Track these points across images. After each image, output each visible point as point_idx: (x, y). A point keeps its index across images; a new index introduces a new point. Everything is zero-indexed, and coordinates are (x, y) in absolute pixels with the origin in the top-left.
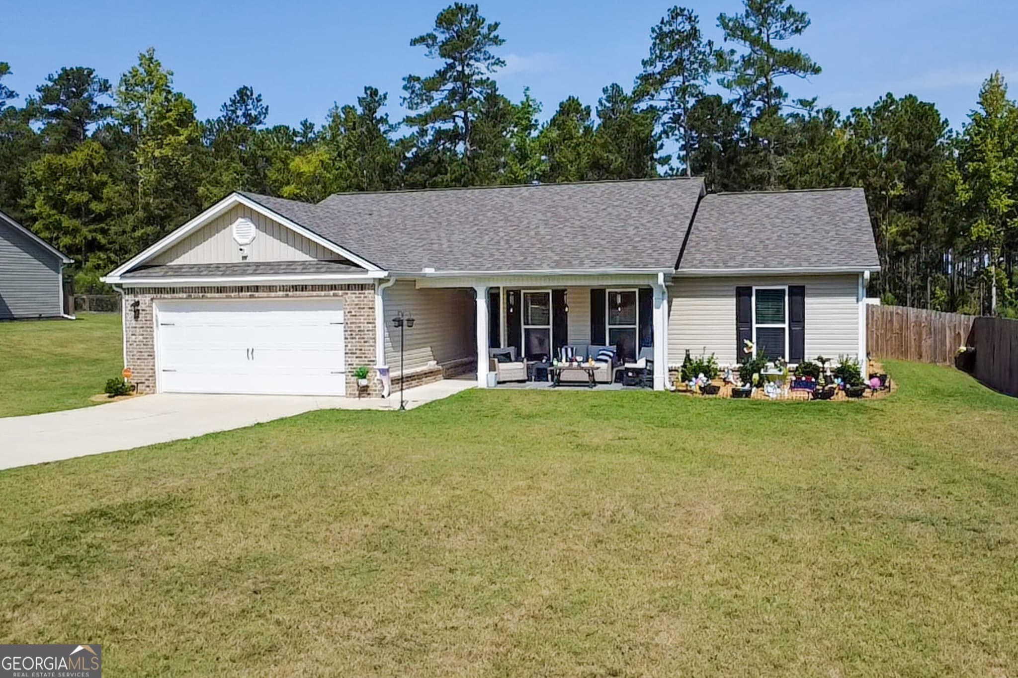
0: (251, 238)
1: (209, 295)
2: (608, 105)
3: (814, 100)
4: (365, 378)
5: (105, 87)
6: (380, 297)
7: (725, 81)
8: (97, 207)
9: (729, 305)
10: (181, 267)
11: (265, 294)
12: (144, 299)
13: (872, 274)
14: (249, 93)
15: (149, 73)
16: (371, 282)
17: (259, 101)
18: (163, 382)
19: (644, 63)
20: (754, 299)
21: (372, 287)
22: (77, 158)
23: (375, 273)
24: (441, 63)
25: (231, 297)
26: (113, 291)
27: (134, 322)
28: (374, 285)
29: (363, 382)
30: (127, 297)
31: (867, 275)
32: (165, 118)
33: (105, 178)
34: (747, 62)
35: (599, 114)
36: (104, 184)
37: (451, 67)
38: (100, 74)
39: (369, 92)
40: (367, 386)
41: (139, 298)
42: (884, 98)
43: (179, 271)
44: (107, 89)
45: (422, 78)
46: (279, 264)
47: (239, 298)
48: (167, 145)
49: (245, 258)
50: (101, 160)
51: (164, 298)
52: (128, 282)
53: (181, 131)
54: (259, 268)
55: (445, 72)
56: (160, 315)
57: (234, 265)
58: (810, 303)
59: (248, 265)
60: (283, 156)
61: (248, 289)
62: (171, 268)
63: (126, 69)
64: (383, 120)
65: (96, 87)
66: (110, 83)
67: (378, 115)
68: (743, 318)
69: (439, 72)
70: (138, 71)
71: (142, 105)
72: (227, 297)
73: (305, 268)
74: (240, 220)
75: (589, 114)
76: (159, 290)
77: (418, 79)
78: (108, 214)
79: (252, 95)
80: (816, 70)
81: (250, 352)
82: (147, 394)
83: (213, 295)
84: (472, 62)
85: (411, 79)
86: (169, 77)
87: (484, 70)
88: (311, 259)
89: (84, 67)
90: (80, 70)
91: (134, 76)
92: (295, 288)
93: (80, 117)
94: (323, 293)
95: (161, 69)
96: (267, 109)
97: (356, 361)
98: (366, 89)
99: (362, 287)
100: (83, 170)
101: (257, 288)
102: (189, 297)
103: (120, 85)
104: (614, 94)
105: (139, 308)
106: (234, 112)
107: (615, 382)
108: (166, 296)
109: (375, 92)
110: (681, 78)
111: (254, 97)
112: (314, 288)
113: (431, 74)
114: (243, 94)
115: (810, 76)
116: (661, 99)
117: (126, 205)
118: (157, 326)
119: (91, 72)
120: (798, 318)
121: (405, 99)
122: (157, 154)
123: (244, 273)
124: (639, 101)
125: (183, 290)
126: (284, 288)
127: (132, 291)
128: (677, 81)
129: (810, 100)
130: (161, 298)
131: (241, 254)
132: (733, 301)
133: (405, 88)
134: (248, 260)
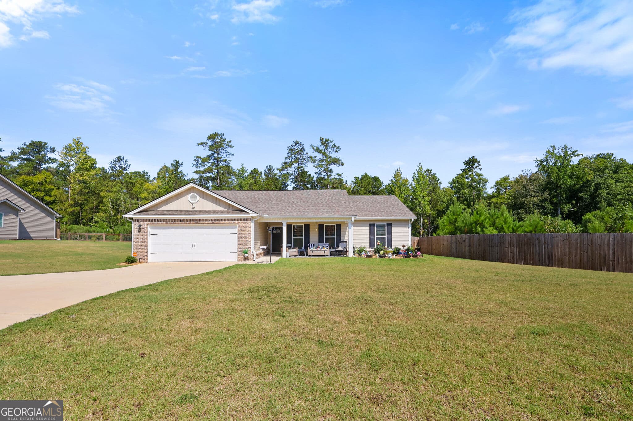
0: (196, 201)
1: (176, 222)
2: (268, 172)
3: (342, 174)
4: (247, 253)
5: (53, 150)
6: (253, 223)
7: (315, 166)
8: (47, 198)
9: (367, 229)
10: (163, 211)
11: (203, 222)
12: (144, 224)
13: (414, 219)
14: (122, 159)
15: (77, 146)
16: (250, 218)
17: (126, 161)
18: (151, 258)
19: (286, 158)
20: (375, 227)
21: (250, 220)
22: (38, 178)
23: (252, 214)
24: (209, 153)
25: (187, 223)
26: (128, 221)
27: (138, 234)
28: (251, 219)
29: (246, 255)
30: (135, 223)
31: (413, 220)
32: (85, 165)
33: (53, 187)
34: (321, 161)
35: (265, 175)
36: (52, 190)
37: (213, 154)
38: (51, 145)
39: (175, 162)
40: (248, 257)
41: (142, 223)
42: (364, 174)
43: (163, 213)
44: (54, 152)
45: (202, 157)
46: (210, 211)
47: (191, 224)
48: (85, 175)
49: (193, 208)
50: (51, 180)
51: (154, 224)
52: (135, 217)
53: (92, 171)
54: (201, 212)
55: (210, 156)
56: (150, 230)
57: (188, 211)
58: (394, 229)
59: (196, 211)
60: (140, 182)
61: (195, 220)
62: (158, 212)
63: (66, 144)
64: (181, 172)
65: (49, 150)
66: (56, 149)
67: (179, 170)
68: (372, 233)
69: (208, 156)
70: (72, 145)
71: (73, 159)
72: (185, 223)
73: (222, 212)
74: (192, 194)
75: (261, 174)
76: (150, 221)
77: (200, 158)
78: (54, 201)
79: (123, 159)
80: (343, 165)
81: (194, 245)
82: (143, 263)
83: (178, 222)
84: (221, 153)
85: (197, 157)
86: (87, 149)
87: (225, 157)
88: (223, 209)
89: (43, 141)
90: (41, 143)
91: (70, 147)
92: (217, 220)
93: (40, 162)
94: (229, 222)
95: (83, 146)
96: (130, 165)
97: (242, 247)
98: (174, 161)
99: (246, 220)
100: (41, 184)
101: (199, 220)
102: (167, 223)
103: (63, 150)
104: (270, 169)
105: (141, 228)
106: (115, 165)
107: (330, 255)
108: (155, 223)
109: (178, 162)
110: (297, 164)
111: (124, 160)
112: (225, 220)
113: (205, 156)
114: (119, 159)
115: (341, 166)
116: (291, 170)
117: (64, 198)
118: (149, 235)
119: (46, 144)
120: (390, 233)
121: (194, 164)
122: (80, 179)
123: (195, 214)
124: (283, 171)
125: (163, 220)
126: (211, 220)
127: (138, 221)
128: (296, 165)
129: (341, 173)
130: (152, 224)
131: (192, 206)
132: (368, 228)
133: (195, 160)
134: (195, 209)
